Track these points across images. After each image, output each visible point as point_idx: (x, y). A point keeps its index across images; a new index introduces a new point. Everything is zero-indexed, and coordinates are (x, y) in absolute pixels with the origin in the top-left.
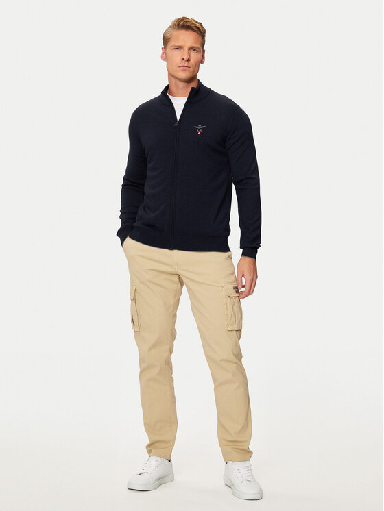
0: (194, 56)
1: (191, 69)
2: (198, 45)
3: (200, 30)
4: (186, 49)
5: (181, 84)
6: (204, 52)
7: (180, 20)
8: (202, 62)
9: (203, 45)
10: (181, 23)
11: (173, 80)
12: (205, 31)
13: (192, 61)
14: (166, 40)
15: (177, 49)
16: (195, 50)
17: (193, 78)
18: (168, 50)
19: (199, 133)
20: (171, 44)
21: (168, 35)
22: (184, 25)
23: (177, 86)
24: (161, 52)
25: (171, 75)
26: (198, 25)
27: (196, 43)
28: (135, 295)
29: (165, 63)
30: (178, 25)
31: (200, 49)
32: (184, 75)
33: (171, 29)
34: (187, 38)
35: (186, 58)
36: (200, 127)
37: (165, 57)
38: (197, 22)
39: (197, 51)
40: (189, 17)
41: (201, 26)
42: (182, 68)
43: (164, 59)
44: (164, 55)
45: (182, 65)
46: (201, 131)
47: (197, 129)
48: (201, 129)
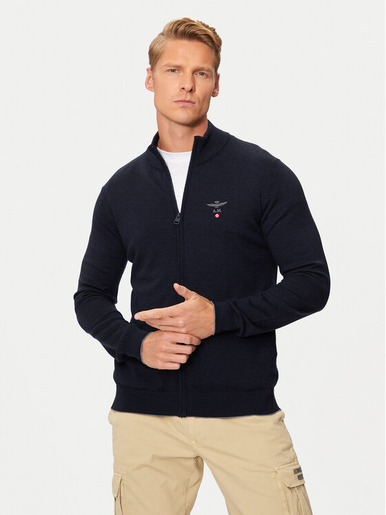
0: (202, 84)
1: (197, 105)
2: (208, 66)
3: (213, 41)
4: (188, 71)
5: (180, 131)
6: (217, 77)
7: (180, 23)
8: (214, 94)
9: (216, 65)
10: (181, 28)
11: (166, 123)
12: (220, 42)
13: (199, 92)
14: (154, 56)
15: (173, 71)
16: (202, 74)
17: (200, 119)
18: (158, 73)
19: (217, 216)
20: (163, 63)
21: (157, 48)
22: (186, 31)
23: (172, 133)
24: (145, 75)
25: (162, 115)
26: (210, 32)
27: (205, 61)
28: (120, 491)
29: (153, 94)
30: (176, 31)
31: (211, 71)
32: (184, 115)
33: (163, 37)
34: (190, 54)
35: (188, 86)
36: (217, 204)
37: (152, 83)
38: (207, 27)
39: (207, 76)
40: (195, 18)
41: (215, 33)
42: (181, 104)
43: (150, 88)
44: (150, 82)
45: (180, 99)
46: (219, 211)
47: (213, 208)
48: (219, 207)
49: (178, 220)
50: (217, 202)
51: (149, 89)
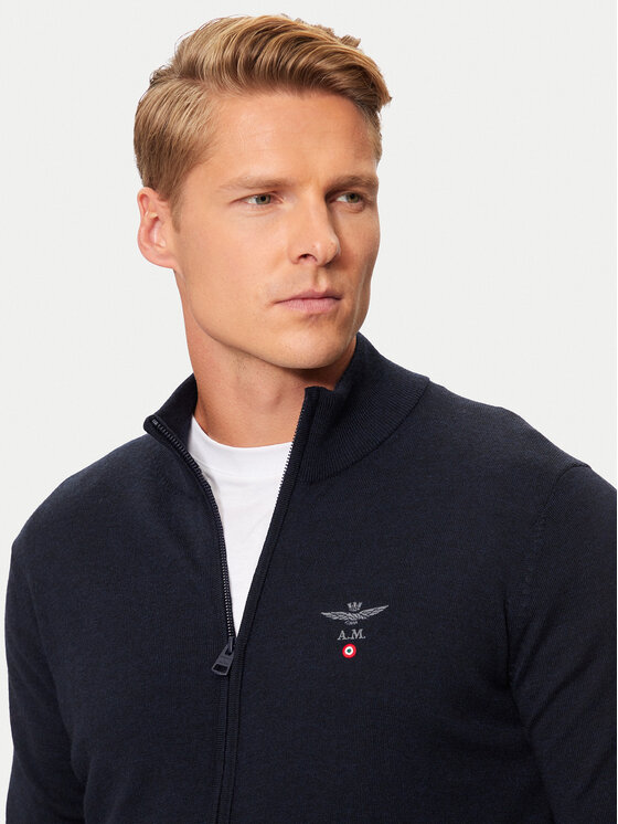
1: (346, 301)
2: (367, 169)
4: (311, 195)
16: (354, 197)
19: (349, 651)
32: (307, 341)
35: (324, 248)
36: (355, 613)
39: (366, 202)
42: (302, 309)
43: (162, 256)
44: (155, 236)
45: (298, 291)
46: (358, 634)
47: (341, 624)
48: (361, 624)
49: (225, 660)
50: (355, 606)
51: (159, 259)
